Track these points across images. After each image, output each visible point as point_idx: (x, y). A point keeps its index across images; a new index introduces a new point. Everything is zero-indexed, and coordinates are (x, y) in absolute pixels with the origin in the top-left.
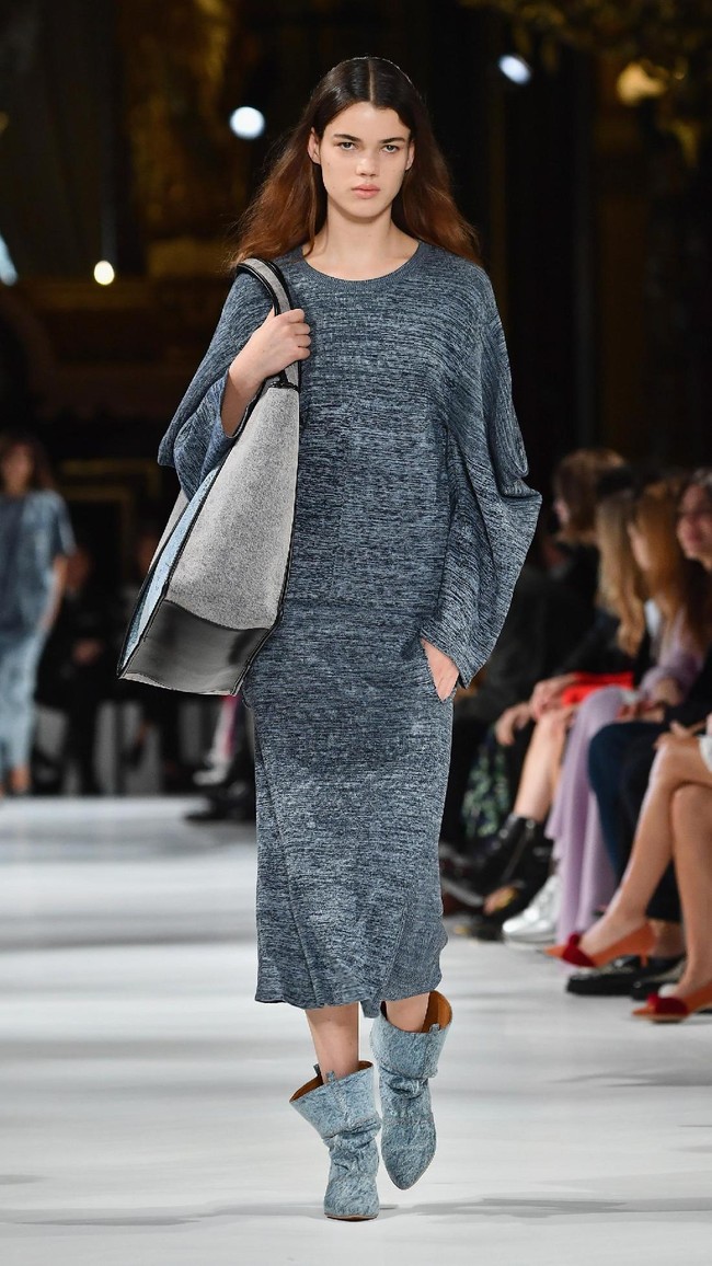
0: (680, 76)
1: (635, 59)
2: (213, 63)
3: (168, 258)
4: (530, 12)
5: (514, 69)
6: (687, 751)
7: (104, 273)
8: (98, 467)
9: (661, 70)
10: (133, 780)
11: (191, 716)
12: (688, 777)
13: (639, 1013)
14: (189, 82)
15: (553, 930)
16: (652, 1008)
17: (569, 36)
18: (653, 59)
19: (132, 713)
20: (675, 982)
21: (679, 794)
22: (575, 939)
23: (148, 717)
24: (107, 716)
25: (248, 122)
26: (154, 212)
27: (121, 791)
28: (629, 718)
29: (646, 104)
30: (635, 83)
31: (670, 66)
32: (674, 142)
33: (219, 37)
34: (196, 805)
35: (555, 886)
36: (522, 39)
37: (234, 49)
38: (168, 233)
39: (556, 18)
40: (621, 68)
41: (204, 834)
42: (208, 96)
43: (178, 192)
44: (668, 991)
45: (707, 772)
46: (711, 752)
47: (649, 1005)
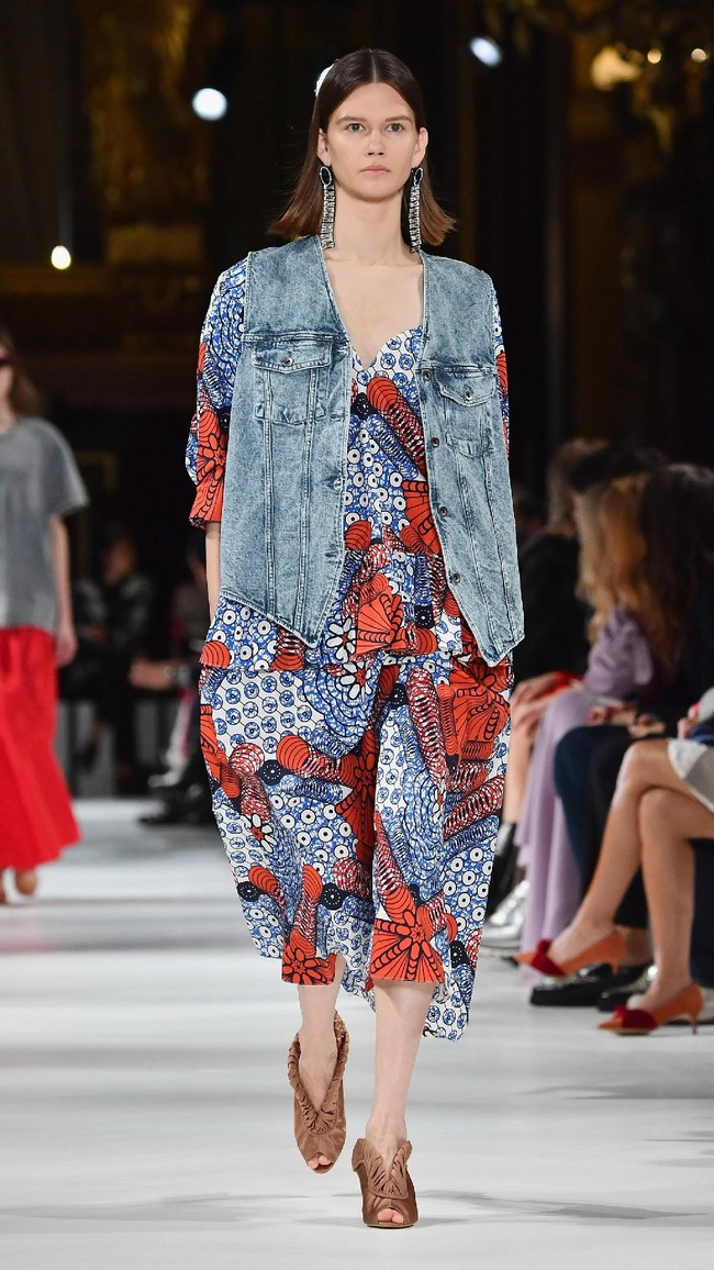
0: (654, 58)
1: (611, 42)
2: (175, 42)
3: (125, 243)
5: (485, 51)
6: (655, 754)
7: (61, 258)
9: (636, 55)
10: (85, 782)
11: (146, 715)
12: (653, 781)
13: (605, 1026)
14: (150, 62)
15: (519, 937)
16: (619, 1020)
17: (542, 18)
18: (630, 44)
19: (85, 712)
20: (642, 992)
21: (646, 798)
22: (545, 946)
23: (102, 716)
25: (210, 103)
26: (113, 195)
28: (599, 722)
29: (622, 88)
30: (609, 67)
31: (644, 49)
32: (649, 127)
33: (182, 15)
34: (151, 808)
35: (523, 889)
36: (493, 20)
37: (196, 28)
38: (127, 218)
40: (596, 52)
41: (158, 838)
42: (170, 76)
43: (138, 174)
44: (634, 1003)
45: (675, 776)
46: (679, 756)
47: (617, 1017)
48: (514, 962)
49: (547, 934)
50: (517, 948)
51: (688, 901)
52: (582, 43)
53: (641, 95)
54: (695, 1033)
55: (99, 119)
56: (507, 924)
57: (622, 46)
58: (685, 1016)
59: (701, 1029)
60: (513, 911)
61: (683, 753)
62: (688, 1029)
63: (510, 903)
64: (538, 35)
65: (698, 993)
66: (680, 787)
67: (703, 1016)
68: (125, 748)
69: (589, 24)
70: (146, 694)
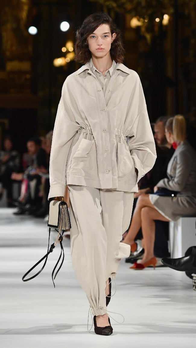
0: (146, 21)
1: (135, 16)
2: (24, 15)
3: (11, 66)
4: (107, 3)
6: (145, 198)
9: (142, 19)
11: (15, 186)
12: (145, 205)
13: (131, 268)
14: (17, 20)
16: (135, 266)
17: (118, 10)
18: (140, 16)
20: (141, 259)
21: (143, 209)
25: (33, 30)
26: (8, 54)
29: (138, 28)
30: (135, 22)
31: (144, 18)
32: (145, 38)
33: (26, 8)
37: (30, 11)
38: (12, 59)
39: (114, 5)
40: (131, 18)
41: (18, 218)
42: (23, 23)
43: (14, 48)
44: (139, 262)
45: (151, 203)
46: (152, 199)
51: (153, 236)
52: (128, 16)
53: (143, 29)
54: (154, 269)
55: (4, 34)
57: (138, 17)
58: (152, 265)
59: (156, 268)
61: (153, 198)
62: (153, 268)
64: (117, 14)
65: (155, 260)
66: (152, 206)
67: (157, 265)
68: (10, 195)
69: (130, 11)
70: (15, 181)
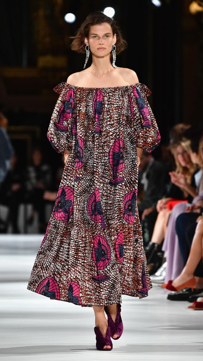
3: (44, 61)
5: (156, 2)
8: (20, 128)
10: (30, 229)
13: (190, 307)
14: (51, 4)
15: (164, 280)
16: (194, 305)
19: (30, 207)
22: (170, 282)
23: (35, 209)
24: (22, 208)
25: (70, 18)
26: (40, 47)
27: (26, 232)
28: (188, 212)
35: (165, 265)
43: (47, 40)
44: (199, 300)
47: (194, 304)
48: (162, 287)
49: (172, 278)
50: (163, 283)
56: (160, 276)
60: (162, 271)
63: (161, 269)
